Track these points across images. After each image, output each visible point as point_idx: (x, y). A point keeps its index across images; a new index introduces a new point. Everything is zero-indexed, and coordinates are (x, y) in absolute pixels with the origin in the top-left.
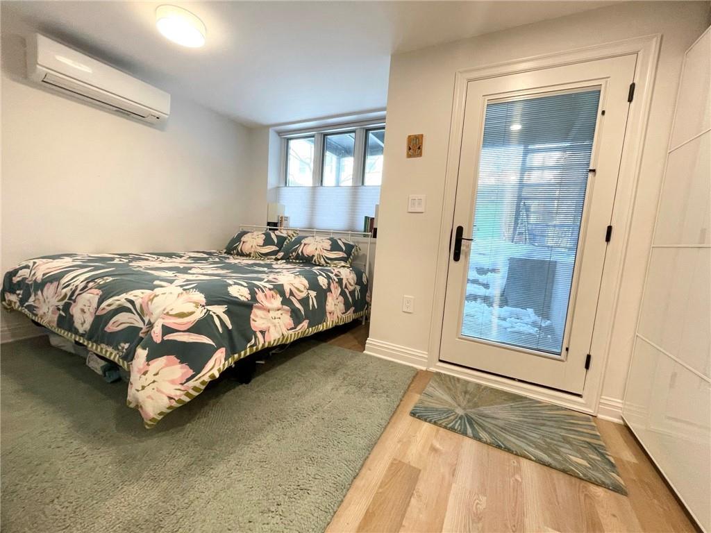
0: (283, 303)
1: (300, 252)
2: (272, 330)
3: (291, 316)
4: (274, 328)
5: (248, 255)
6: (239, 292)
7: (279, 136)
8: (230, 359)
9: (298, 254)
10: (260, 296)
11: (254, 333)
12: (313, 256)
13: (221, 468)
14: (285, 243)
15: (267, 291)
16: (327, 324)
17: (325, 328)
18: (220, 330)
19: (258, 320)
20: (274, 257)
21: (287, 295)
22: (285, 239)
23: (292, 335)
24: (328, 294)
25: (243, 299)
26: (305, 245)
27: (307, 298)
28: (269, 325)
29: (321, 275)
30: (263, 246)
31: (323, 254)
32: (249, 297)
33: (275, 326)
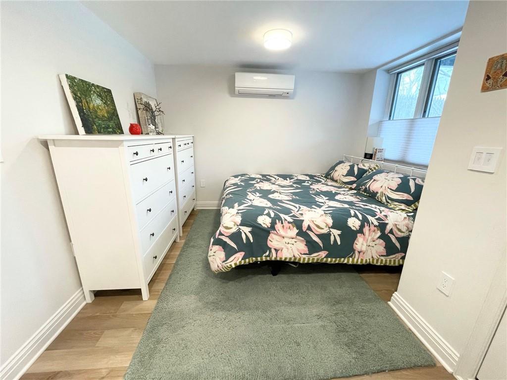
0: (298, 234)
1: (367, 186)
2: (285, 250)
3: (306, 245)
4: (287, 250)
5: (336, 181)
6: (264, 221)
7: (389, 73)
8: (247, 260)
9: (366, 188)
10: (278, 226)
11: (270, 249)
12: (377, 193)
13: (221, 314)
14: (365, 175)
15: (286, 224)
16: (353, 260)
17: (350, 262)
18: (245, 241)
19: (274, 241)
20: (350, 186)
21: (304, 229)
22: (365, 171)
23: (306, 259)
24: (358, 235)
25: (264, 225)
26: (374, 180)
27: (329, 235)
28: (283, 247)
29: (356, 216)
30: (345, 176)
31: (386, 193)
32: (269, 225)
33: (288, 249)
